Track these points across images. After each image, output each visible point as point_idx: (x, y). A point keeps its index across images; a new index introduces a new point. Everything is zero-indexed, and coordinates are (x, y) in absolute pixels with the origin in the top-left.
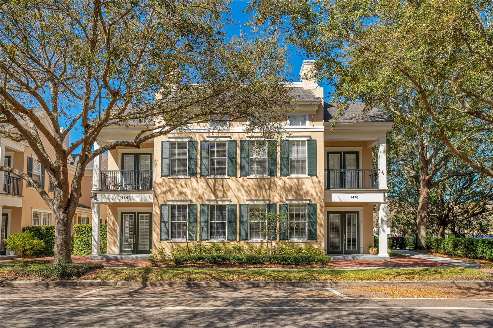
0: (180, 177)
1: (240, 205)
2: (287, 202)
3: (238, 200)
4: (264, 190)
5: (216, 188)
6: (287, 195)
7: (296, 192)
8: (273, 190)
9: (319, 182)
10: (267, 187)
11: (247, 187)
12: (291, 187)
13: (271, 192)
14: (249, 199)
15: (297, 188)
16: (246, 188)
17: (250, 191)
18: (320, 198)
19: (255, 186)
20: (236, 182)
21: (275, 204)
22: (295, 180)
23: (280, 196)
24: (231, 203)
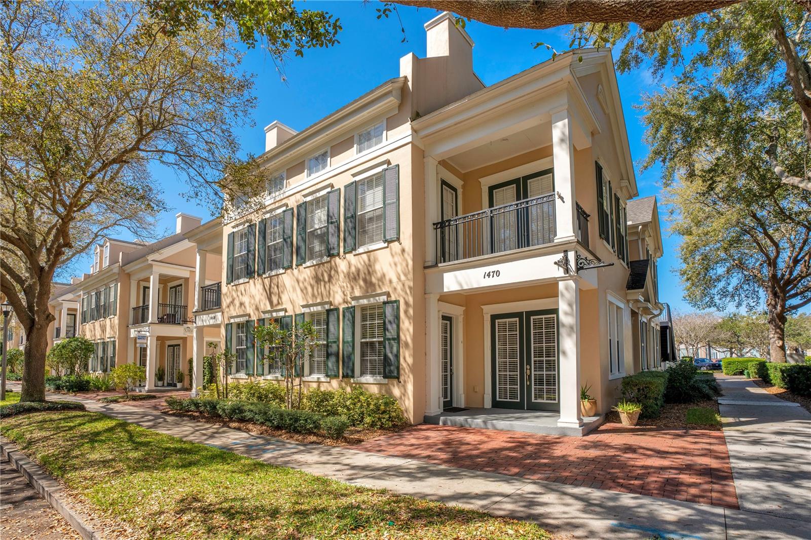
0: (241, 281)
1: (295, 315)
2: (353, 303)
3: (293, 306)
4: (322, 283)
5: (272, 290)
6: (353, 288)
7: (365, 280)
8: (334, 282)
9: (403, 251)
10: (326, 279)
11: (303, 283)
12: (358, 271)
13: (331, 287)
14: (305, 303)
15: (367, 272)
16: (301, 284)
17: (306, 288)
18: (404, 285)
19: (312, 278)
20: (291, 275)
21: (337, 309)
22: (365, 256)
23: (344, 293)
24: (287, 314)
